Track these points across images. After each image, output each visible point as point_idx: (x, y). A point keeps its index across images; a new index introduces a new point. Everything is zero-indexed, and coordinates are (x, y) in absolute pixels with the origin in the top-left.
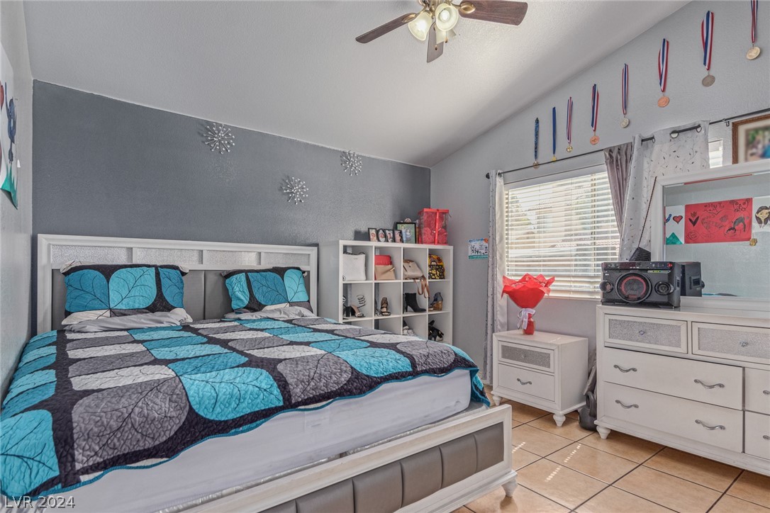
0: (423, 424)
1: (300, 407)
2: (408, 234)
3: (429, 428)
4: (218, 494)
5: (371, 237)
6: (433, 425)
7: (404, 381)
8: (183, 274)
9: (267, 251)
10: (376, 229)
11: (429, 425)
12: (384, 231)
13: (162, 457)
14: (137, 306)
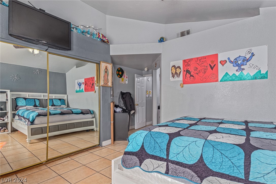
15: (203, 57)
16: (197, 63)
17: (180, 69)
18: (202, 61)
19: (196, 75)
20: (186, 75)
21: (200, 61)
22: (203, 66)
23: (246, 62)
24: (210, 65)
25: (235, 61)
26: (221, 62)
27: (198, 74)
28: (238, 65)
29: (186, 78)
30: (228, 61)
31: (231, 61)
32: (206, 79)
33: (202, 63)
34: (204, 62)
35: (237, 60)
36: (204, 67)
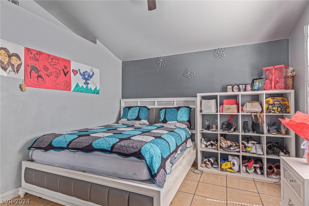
0: (113, 175)
1: (70, 150)
2: (260, 85)
3: (116, 179)
4: (54, 165)
5: (228, 90)
6: (119, 178)
7: (105, 153)
8: (148, 109)
9: (176, 100)
10: (232, 85)
11: (118, 178)
12: (238, 86)
13: (44, 150)
14: (133, 118)
15: (56, 57)
16: (47, 60)
17: (20, 60)
18: (54, 62)
19: (47, 77)
20: (30, 73)
21: (52, 61)
22: (55, 68)
23: (90, 77)
24: (63, 70)
25: (83, 74)
26: (74, 71)
27: (49, 76)
28: (85, 79)
29: (31, 78)
30: (78, 72)
31: (81, 73)
32: (59, 86)
33: (55, 64)
34: (56, 64)
35: (84, 73)
36: (56, 70)
